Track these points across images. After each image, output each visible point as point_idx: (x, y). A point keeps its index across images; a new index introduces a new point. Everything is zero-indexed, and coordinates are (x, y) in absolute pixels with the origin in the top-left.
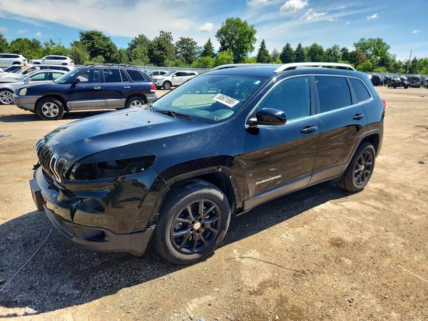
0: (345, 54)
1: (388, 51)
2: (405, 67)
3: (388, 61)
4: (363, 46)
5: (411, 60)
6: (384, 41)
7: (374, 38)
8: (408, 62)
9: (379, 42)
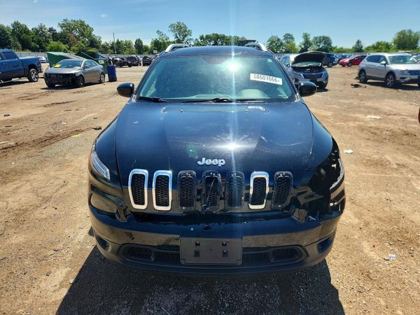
0: (53, 34)
1: (93, 33)
2: (112, 48)
3: (96, 43)
4: (68, 27)
5: (116, 41)
6: (86, 23)
7: (76, 20)
8: (113, 44)
9: (82, 24)
